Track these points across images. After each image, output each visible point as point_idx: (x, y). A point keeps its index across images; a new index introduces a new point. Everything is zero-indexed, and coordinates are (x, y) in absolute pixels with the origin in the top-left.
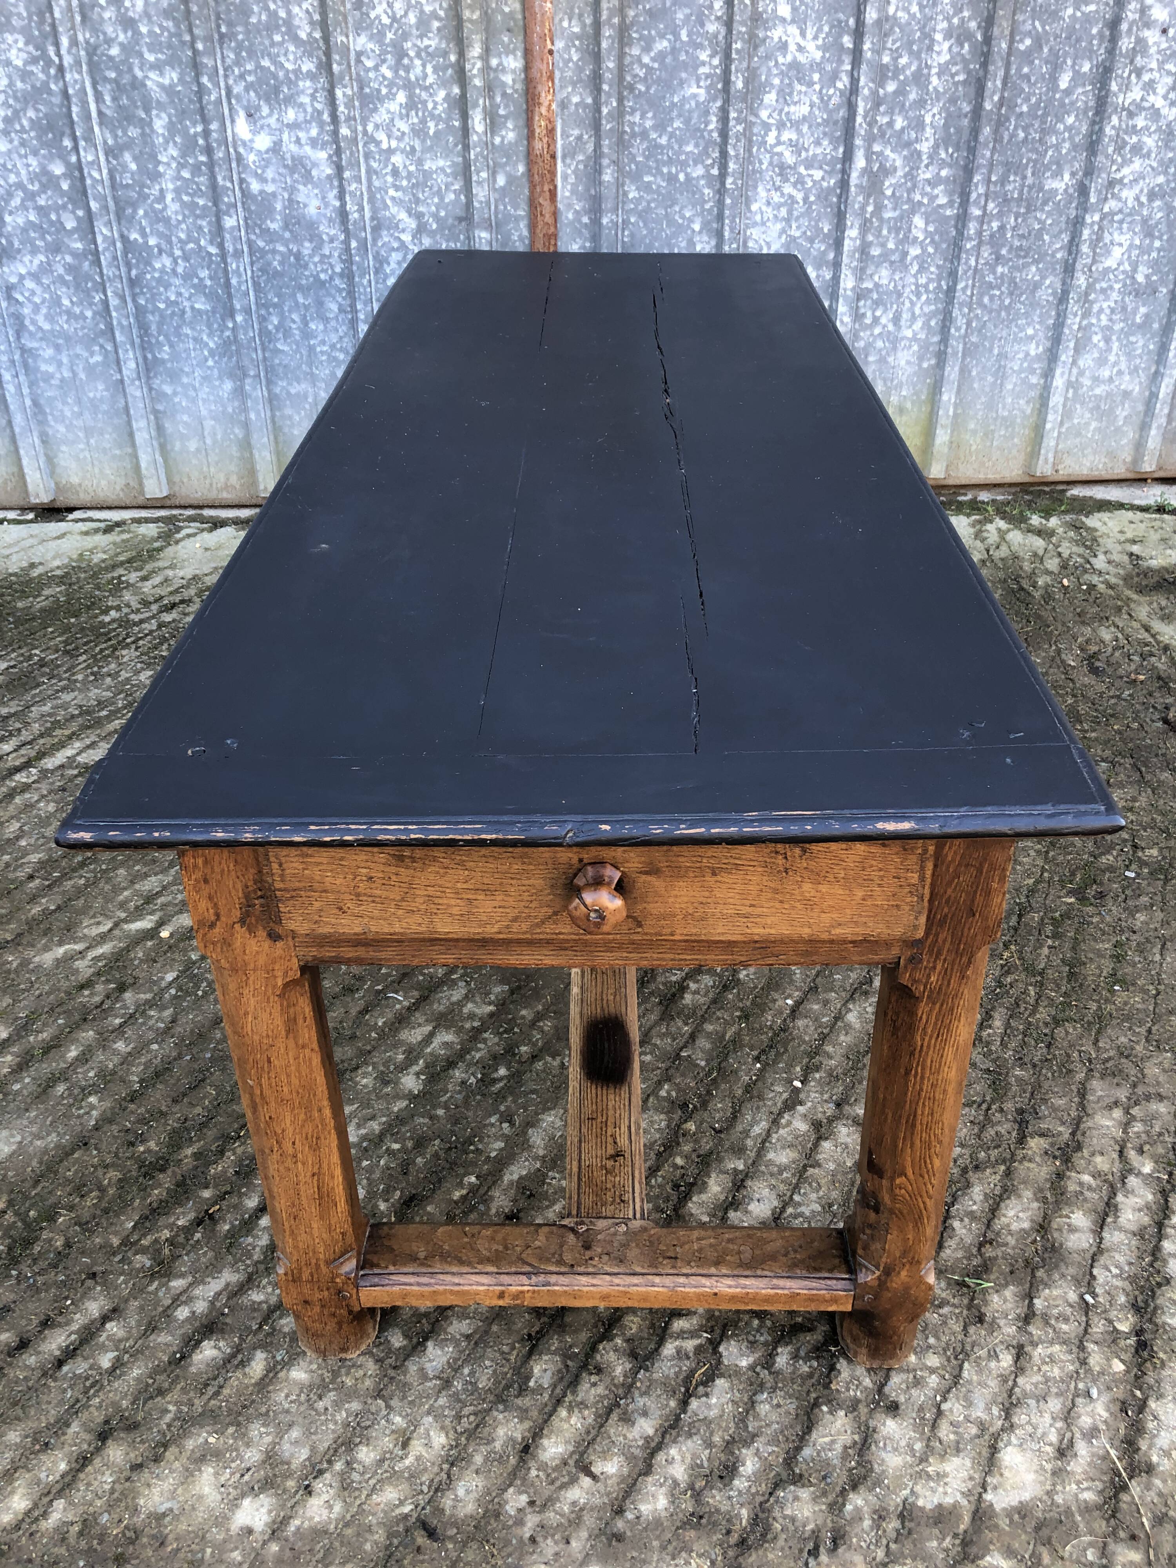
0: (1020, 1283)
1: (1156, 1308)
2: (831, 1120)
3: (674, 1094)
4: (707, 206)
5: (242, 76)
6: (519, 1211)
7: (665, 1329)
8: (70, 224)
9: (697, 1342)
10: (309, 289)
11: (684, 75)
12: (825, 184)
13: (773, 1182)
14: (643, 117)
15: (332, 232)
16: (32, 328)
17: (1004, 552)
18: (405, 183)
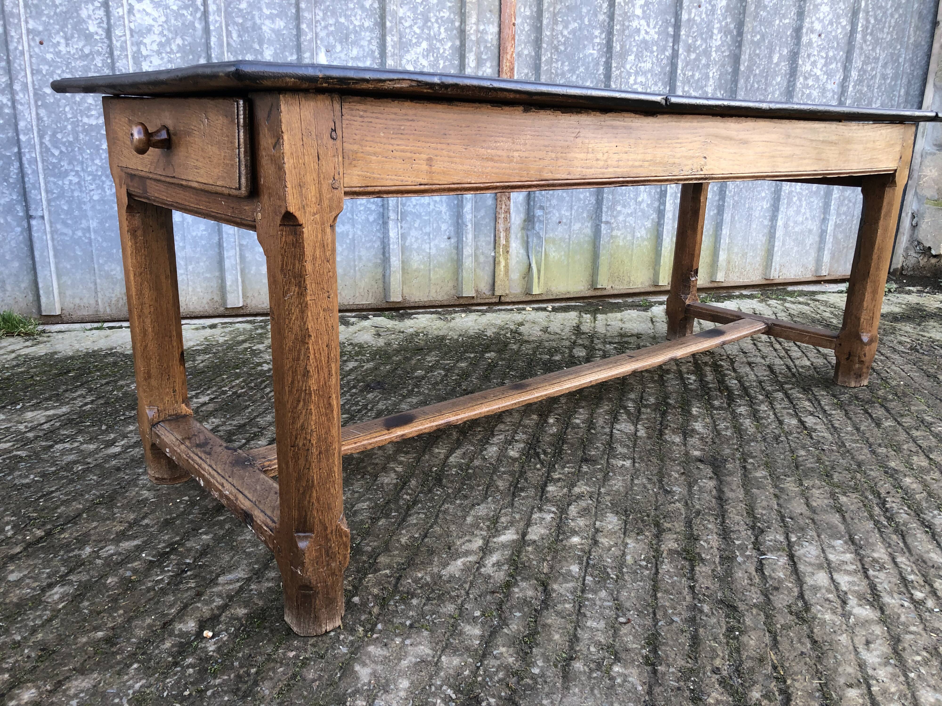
5: (326, 27)
11: (586, 43)
14: (562, 64)
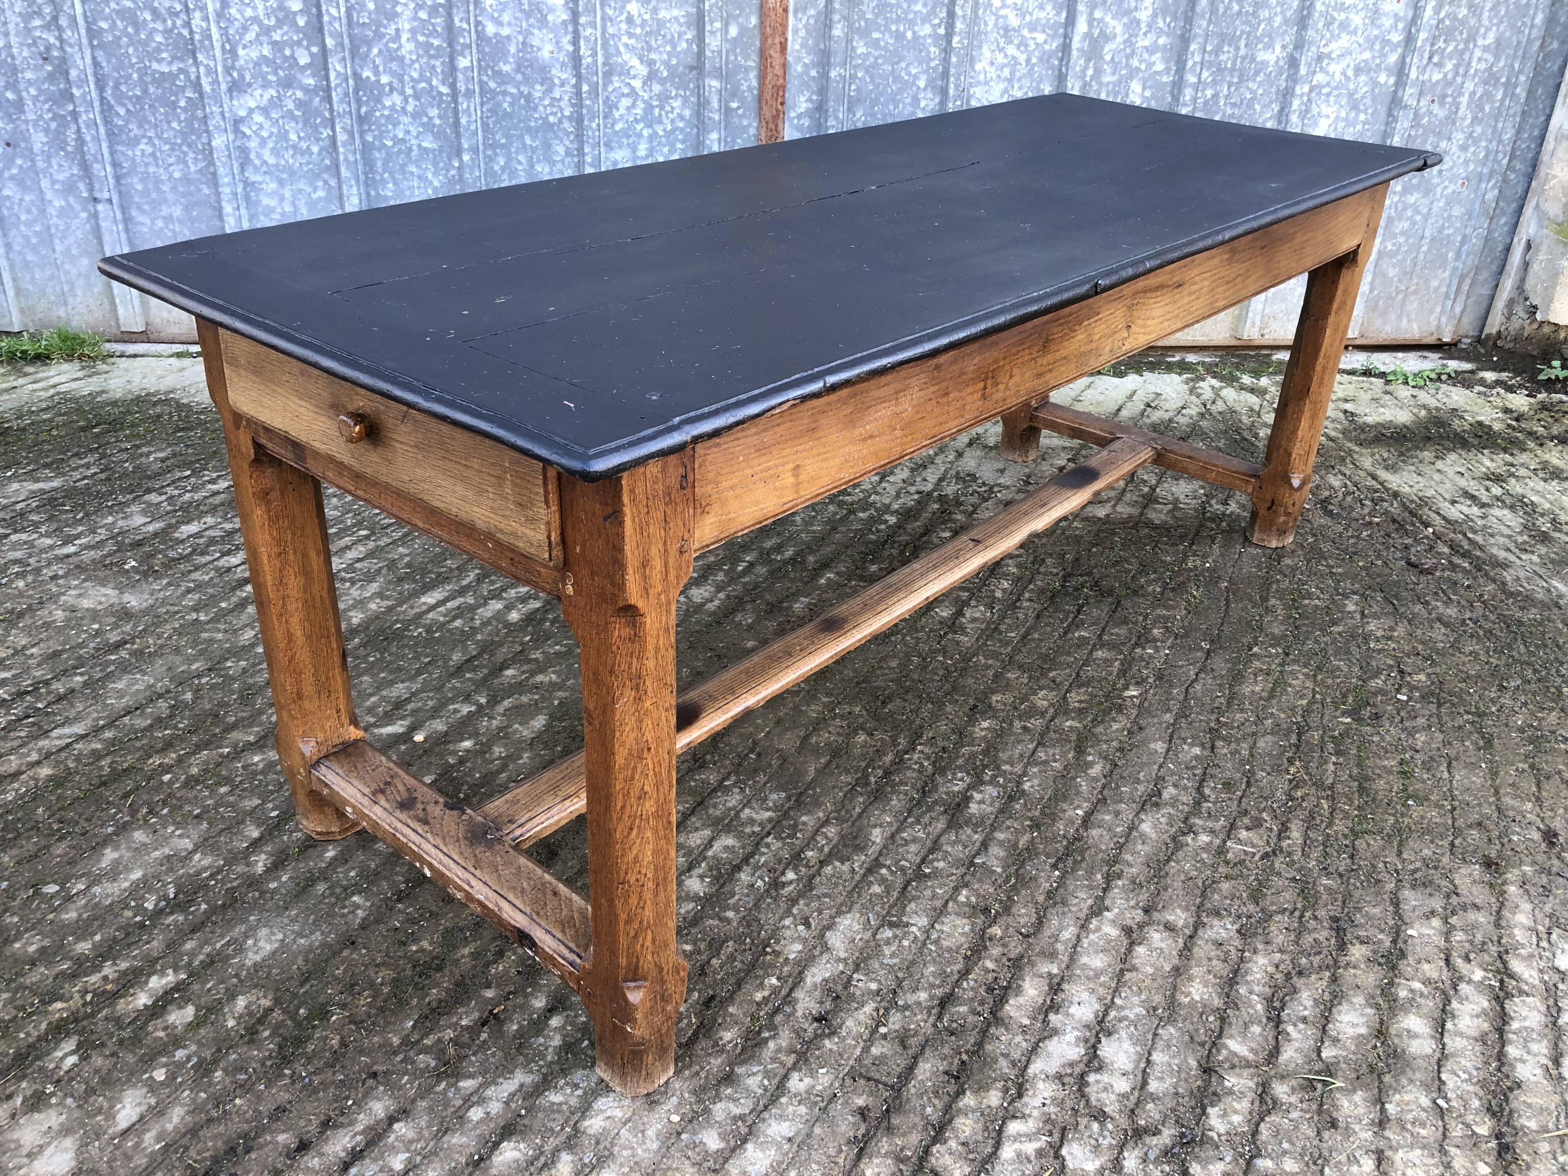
0: (1367, 1087)
1: (1511, 1112)
2: (1141, 926)
3: (973, 899)
4: (933, 64)
6: (827, 1013)
7: (1000, 1132)
8: (304, 59)
9: (1037, 1145)
10: (537, 131)
12: (1047, 47)
13: (1091, 985)
15: (564, 76)
16: (257, 162)
17: (1220, 406)
18: (638, 31)
